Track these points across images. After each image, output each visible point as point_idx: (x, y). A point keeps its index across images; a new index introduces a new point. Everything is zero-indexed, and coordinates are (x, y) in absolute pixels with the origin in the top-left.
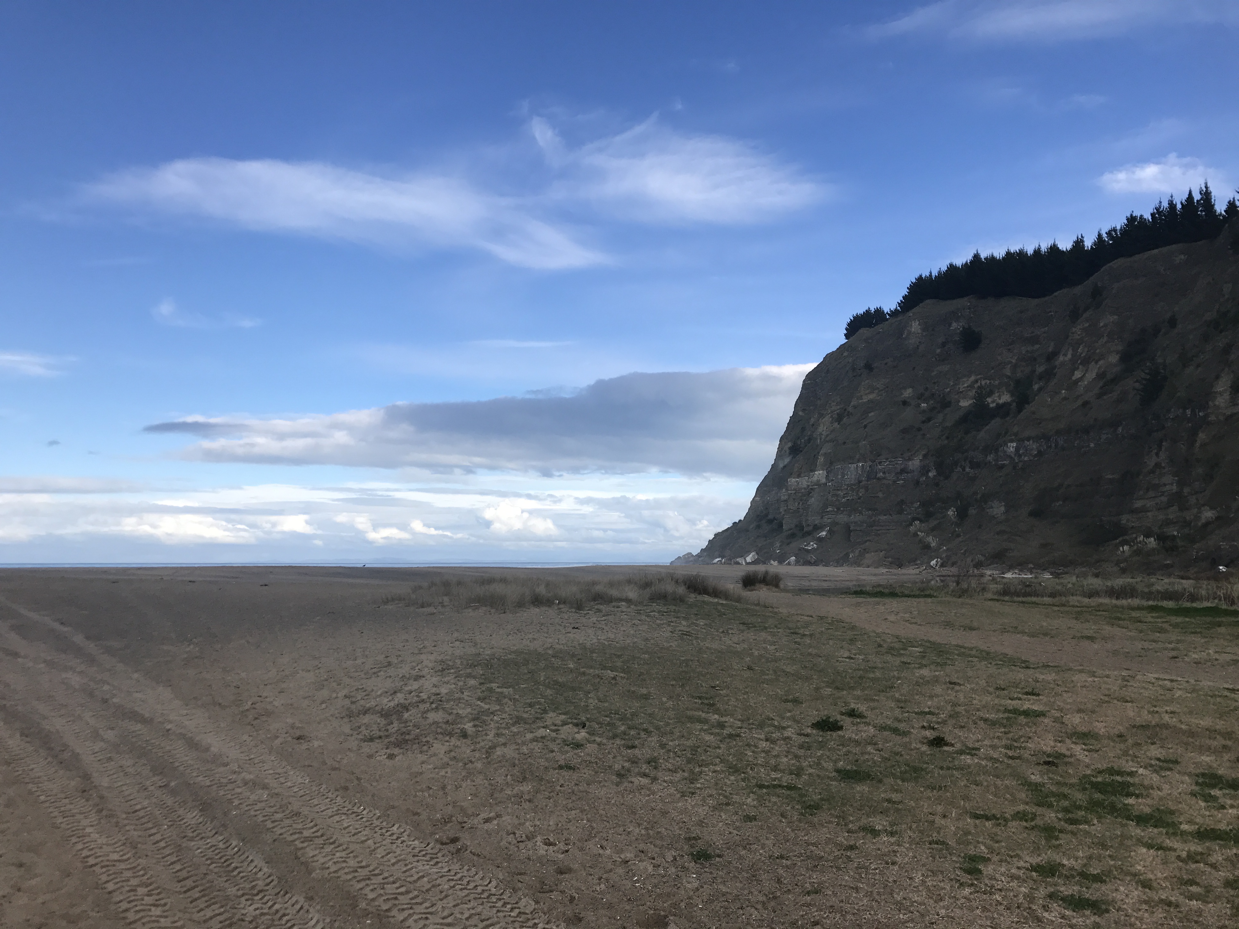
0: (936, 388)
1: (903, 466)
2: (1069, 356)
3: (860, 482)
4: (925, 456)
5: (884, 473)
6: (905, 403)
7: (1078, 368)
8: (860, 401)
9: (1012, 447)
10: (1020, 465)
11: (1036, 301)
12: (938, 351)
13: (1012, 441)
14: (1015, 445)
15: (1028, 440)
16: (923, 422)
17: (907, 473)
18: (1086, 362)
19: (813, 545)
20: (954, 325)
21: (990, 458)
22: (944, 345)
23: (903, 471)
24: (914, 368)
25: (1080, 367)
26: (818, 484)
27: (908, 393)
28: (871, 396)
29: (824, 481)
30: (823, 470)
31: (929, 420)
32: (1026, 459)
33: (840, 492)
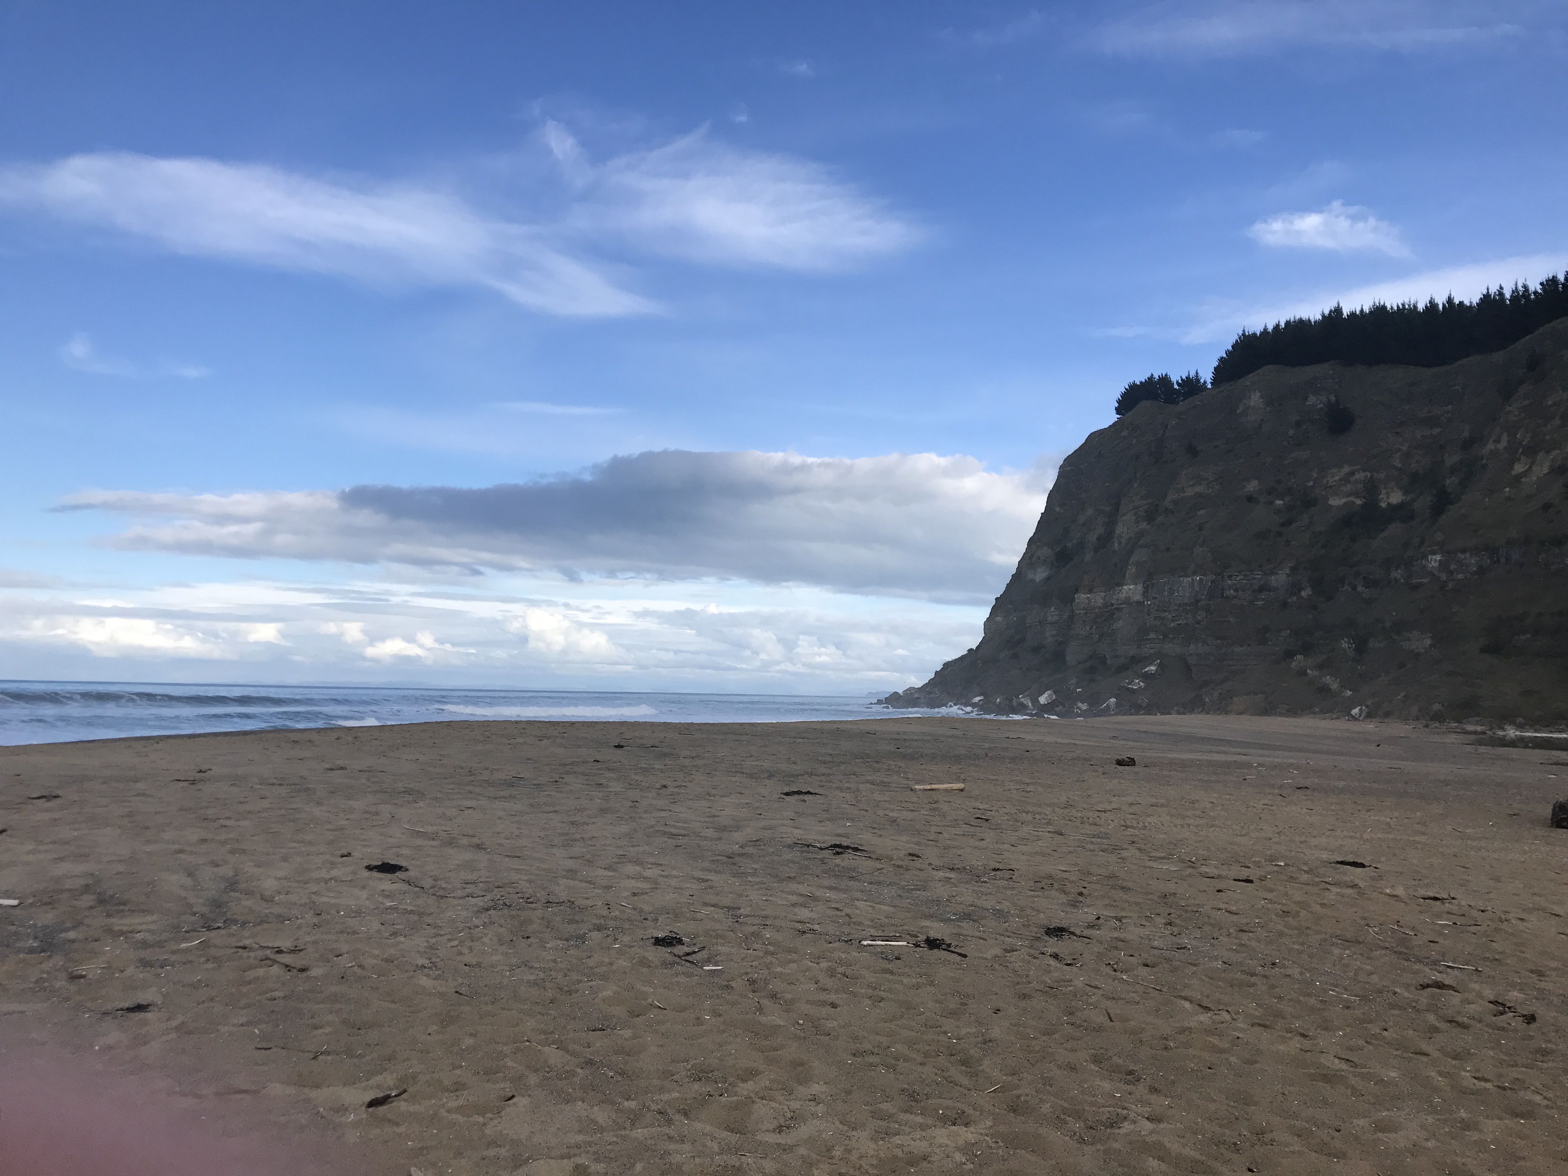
0: (1293, 480)
1: (1262, 582)
2: (1504, 443)
3: (1197, 601)
4: (1294, 569)
5: (1236, 590)
6: (1250, 499)
7: (1519, 460)
8: (1182, 495)
9: (1435, 560)
10: (1450, 585)
11: (1434, 370)
12: (1291, 432)
13: (1434, 553)
14: (1438, 557)
15: (1464, 551)
16: (1283, 525)
17: (1270, 591)
18: (1531, 451)
19: (1138, 684)
20: (1312, 400)
21: (1397, 574)
22: (1298, 424)
23: (1262, 589)
24: (1259, 454)
25: (1523, 458)
26: (1127, 601)
27: (1252, 486)
28: (1199, 489)
29: (1138, 597)
30: (1136, 584)
31: (1289, 522)
32: (1460, 576)
33: (1167, 614)
